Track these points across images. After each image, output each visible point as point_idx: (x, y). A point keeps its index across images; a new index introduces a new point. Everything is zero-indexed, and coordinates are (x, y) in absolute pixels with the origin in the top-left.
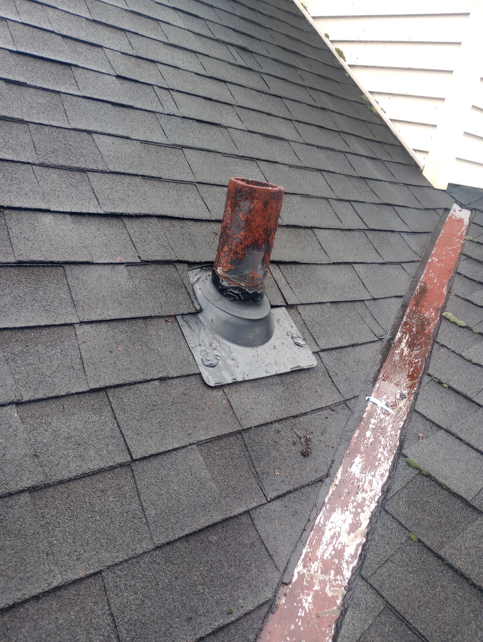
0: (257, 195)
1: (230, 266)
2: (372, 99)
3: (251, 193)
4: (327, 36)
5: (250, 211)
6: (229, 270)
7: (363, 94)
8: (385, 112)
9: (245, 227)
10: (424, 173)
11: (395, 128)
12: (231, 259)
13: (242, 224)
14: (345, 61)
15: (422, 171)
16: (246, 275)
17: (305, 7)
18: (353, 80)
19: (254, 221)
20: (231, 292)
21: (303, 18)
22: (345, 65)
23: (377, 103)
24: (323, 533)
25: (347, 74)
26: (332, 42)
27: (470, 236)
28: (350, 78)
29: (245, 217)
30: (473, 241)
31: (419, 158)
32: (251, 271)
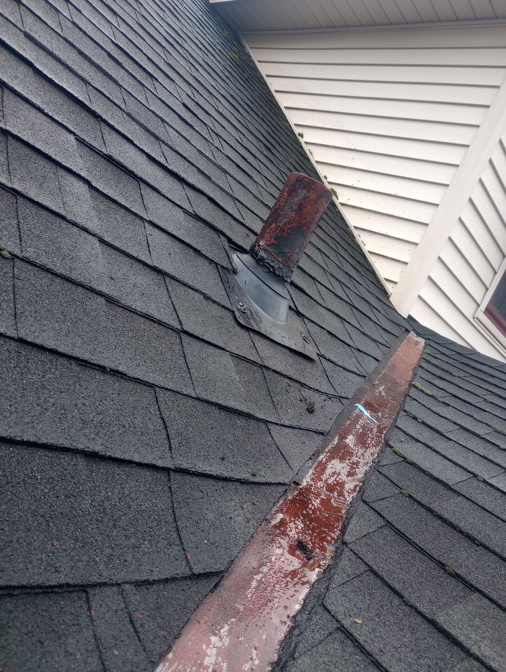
0: (314, 187)
1: (274, 241)
2: (356, 233)
3: (310, 184)
4: (325, 177)
5: (305, 199)
6: (272, 244)
7: (348, 227)
8: (365, 245)
9: (297, 211)
10: (391, 299)
11: (372, 259)
12: (277, 234)
13: (295, 207)
14: (338, 199)
15: (389, 297)
16: (285, 252)
17: (311, 153)
18: (341, 215)
19: (306, 207)
20: (268, 263)
21: (308, 160)
22: (337, 202)
23: (359, 236)
24: (326, 468)
25: (337, 209)
26: (329, 183)
27: (428, 350)
28: (339, 212)
29: (299, 202)
30: (430, 355)
31: (389, 287)
32: (290, 251)
